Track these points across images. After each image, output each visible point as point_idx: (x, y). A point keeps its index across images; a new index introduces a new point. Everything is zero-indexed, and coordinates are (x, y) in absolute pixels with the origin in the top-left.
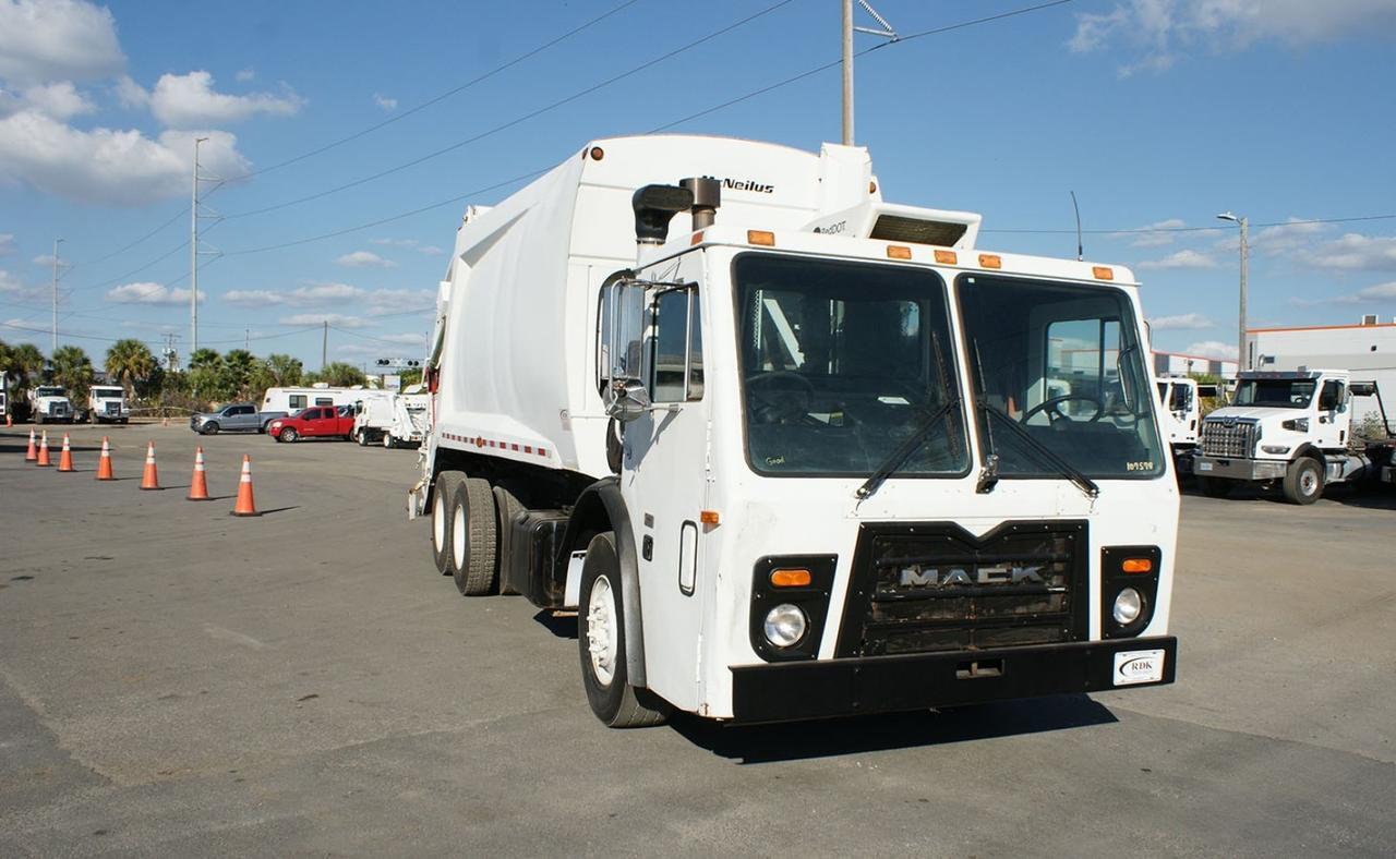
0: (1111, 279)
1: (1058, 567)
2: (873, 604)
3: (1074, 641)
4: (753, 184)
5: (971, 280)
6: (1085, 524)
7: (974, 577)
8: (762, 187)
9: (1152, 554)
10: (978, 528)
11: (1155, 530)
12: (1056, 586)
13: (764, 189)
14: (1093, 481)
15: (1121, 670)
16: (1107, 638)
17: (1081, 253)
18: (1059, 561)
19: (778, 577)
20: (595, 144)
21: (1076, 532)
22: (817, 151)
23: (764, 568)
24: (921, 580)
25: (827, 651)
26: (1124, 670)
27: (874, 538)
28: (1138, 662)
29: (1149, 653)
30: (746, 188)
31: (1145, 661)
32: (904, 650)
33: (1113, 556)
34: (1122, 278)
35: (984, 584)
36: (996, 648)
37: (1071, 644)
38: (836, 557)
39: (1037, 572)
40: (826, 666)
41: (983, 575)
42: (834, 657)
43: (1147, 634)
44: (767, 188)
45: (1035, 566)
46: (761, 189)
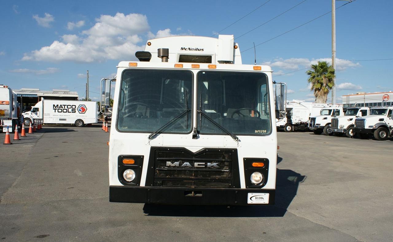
0: (261, 70)
1: (226, 163)
2: (157, 171)
3: (234, 188)
4: (197, 49)
5: (204, 73)
6: (236, 150)
7: (193, 165)
8: (200, 49)
9: (266, 162)
10: (194, 150)
11: (266, 153)
12: (226, 170)
13: (201, 50)
14: (237, 136)
15: (251, 199)
16: (248, 188)
17: (255, 62)
18: (227, 162)
19: (125, 161)
20: (148, 41)
21: (233, 153)
22: (217, 37)
23: (121, 159)
24: (173, 165)
25: (143, 183)
26: (252, 199)
27: (155, 152)
28: (258, 197)
29: (263, 194)
30: (195, 50)
31: (261, 197)
32: (174, 186)
33: (248, 162)
34: (265, 69)
35: (197, 168)
36: (202, 187)
37: (231, 189)
38: (143, 156)
39: (217, 165)
40: (143, 188)
41: (196, 164)
42: (145, 186)
43: (265, 188)
44: (202, 49)
45: (216, 163)
46: (200, 50)
